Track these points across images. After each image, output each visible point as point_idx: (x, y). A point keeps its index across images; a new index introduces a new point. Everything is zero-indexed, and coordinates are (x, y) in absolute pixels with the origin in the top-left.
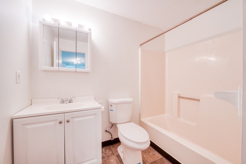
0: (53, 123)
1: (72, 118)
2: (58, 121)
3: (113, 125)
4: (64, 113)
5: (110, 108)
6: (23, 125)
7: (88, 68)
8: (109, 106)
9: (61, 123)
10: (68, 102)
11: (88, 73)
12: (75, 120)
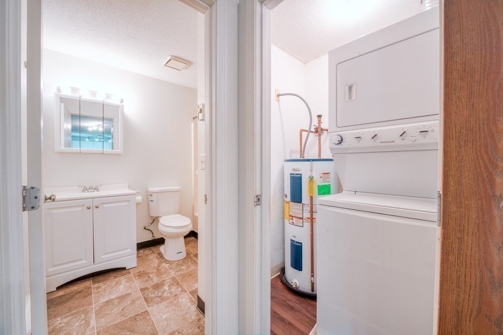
0: (80, 209)
1: (101, 204)
2: (86, 207)
3: (155, 220)
4: (93, 198)
5: (151, 198)
6: (49, 209)
7: (119, 150)
8: (149, 196)
9: (89, 208)
10: (92, 190)
11: (119, 155)
12: (105, 206)
